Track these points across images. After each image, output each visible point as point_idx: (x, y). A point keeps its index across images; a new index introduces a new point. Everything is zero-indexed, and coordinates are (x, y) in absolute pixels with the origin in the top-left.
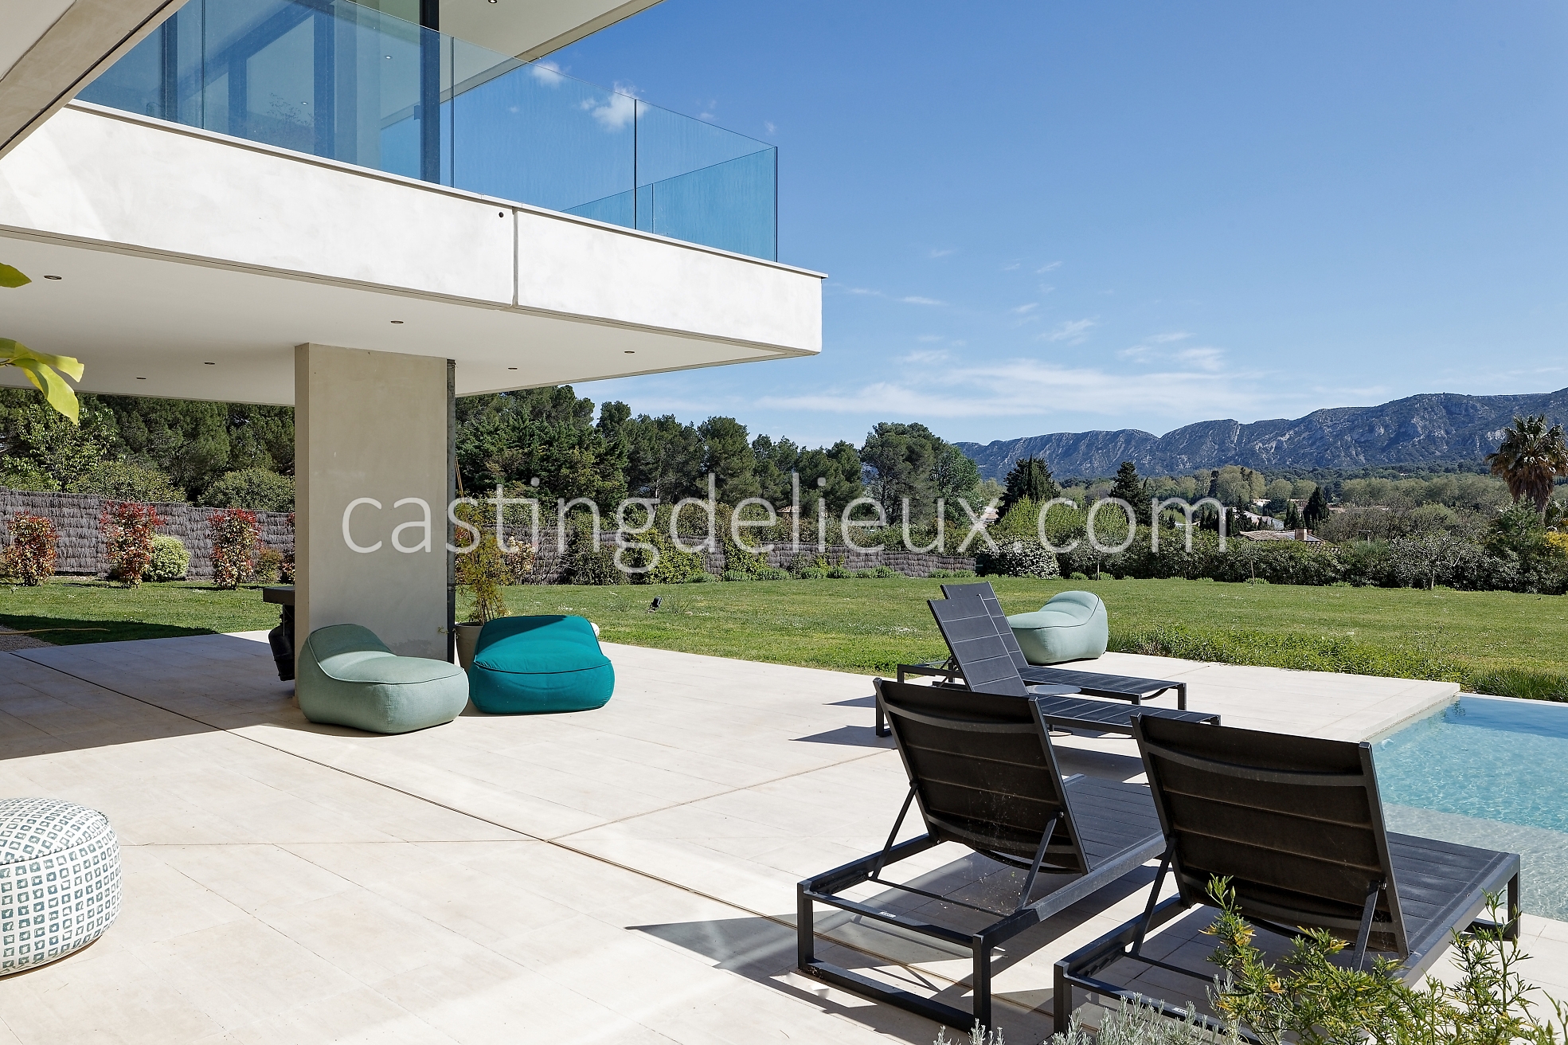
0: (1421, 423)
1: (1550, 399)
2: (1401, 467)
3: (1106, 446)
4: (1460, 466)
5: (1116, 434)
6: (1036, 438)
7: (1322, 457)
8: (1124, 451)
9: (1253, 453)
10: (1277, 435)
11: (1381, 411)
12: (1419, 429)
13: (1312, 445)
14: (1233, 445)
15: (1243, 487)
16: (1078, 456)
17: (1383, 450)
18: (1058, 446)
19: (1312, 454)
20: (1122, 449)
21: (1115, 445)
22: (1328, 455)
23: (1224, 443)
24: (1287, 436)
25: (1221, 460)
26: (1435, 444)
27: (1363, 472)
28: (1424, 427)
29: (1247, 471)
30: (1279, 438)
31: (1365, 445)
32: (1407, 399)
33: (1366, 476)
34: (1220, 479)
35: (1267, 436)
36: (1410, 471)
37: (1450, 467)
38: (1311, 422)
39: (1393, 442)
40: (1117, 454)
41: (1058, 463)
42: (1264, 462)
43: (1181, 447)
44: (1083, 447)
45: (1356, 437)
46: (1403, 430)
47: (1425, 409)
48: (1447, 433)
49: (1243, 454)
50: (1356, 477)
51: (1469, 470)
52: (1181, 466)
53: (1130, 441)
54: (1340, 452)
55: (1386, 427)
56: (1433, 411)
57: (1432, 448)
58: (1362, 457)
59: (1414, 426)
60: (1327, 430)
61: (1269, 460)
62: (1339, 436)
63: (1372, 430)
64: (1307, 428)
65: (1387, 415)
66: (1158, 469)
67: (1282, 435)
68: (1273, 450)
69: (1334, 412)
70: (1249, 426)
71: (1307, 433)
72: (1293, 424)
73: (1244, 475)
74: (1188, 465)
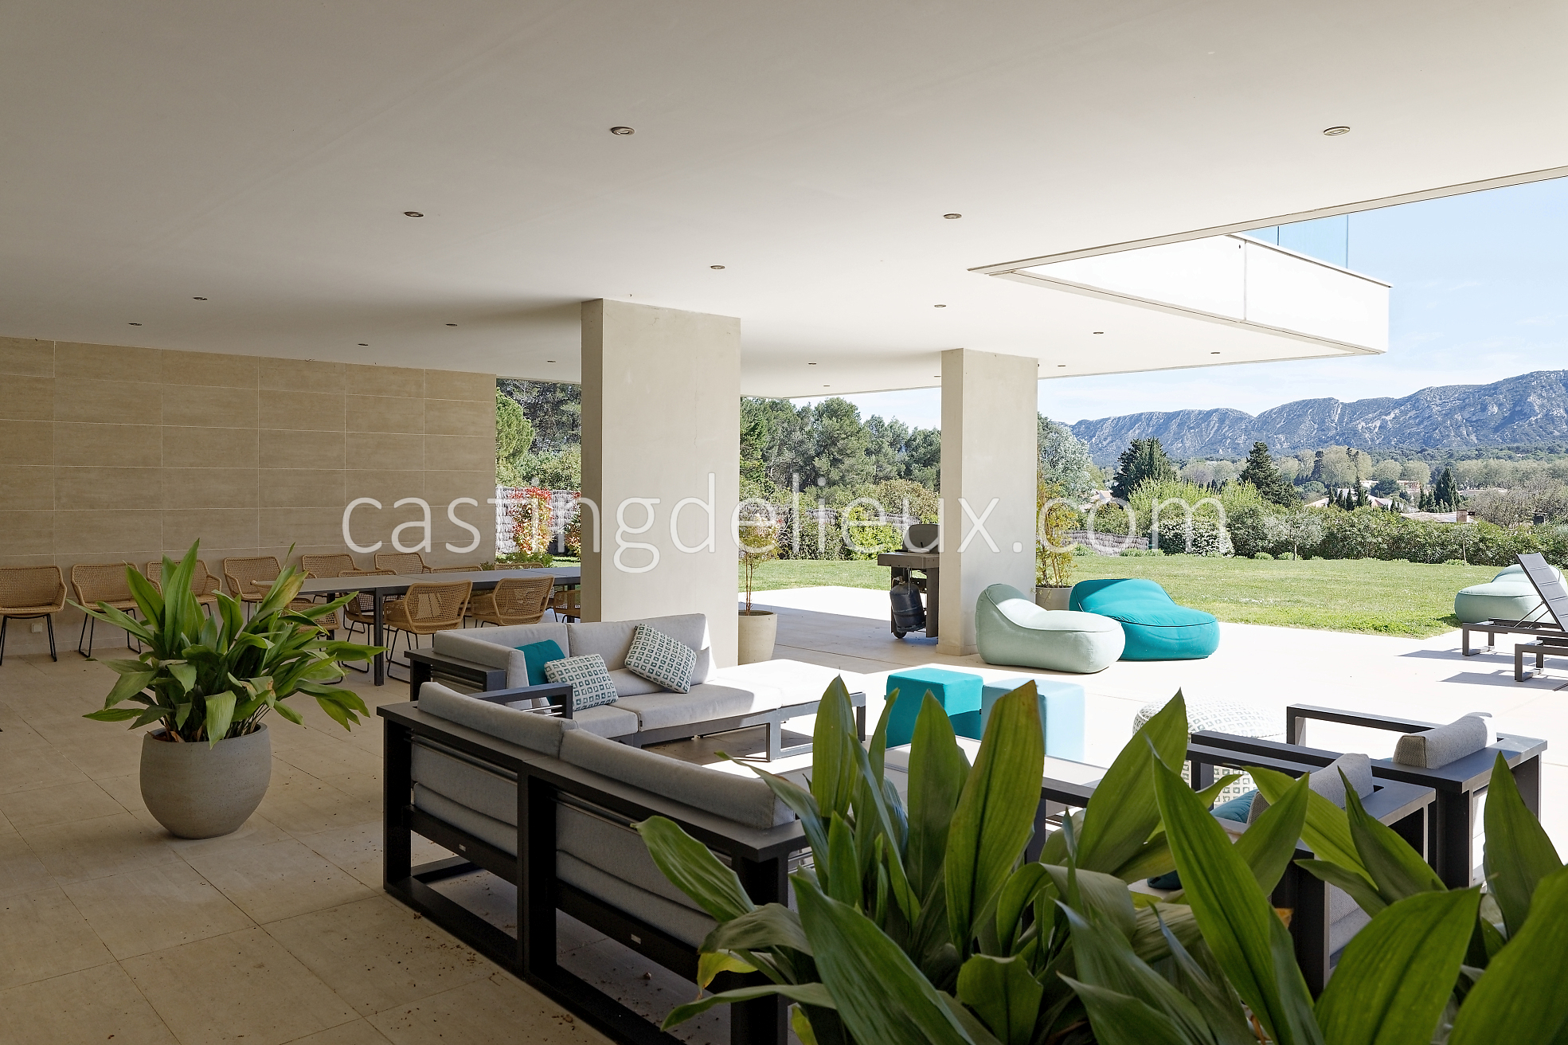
0: (1539, 402)
2: (1518, 448)
3: (1198, 425)
5: (1209, 414)
6: (1125, 418)
7: (1430, 437)
8: (1217, 430)
9: (1355, 433)
10: (1381, 414)
11: (1495, 389)
12: (1536, 408)
13: (1419, 424)
14: (1333, 425)
15: (1349, 468)
16: (1169, 436)
17: (1496, 430)
18: (1148, 425)
19: (1418, 434)
20: (1216, 428)
21: (1208, 424)
22: (1437, 435)
23: (1324, 422)
24: (1392, 415)
25: (1320, 440)
26: (1553, 423)
27: (1477, 452)
28: (1542, 406)
29: (1354, 451)
30: (1384, 417)
31: (1477, 425)
32: (1523, 377)
33: (1478, 457)
34: (1325, 460)
35: (1371, 415)
36: (1528, 452)
38: (1418, 400)
39: (1507, 421)
40: (1210, 433)
42: (1367, 442)
43: (1278, 426)
44: (1174, 426)
45: (1467, 415)
46: (1518, 409)
47: (1543, 387)
49: (1344, 434)
50: (1469, 458)
52: (1278, 446)
53: (1224, 420)
54: (1450, 431)
55: (1500, 405)
56: (1551, 388)
57: (1551, 428)
58: (1473, 437)
59: (1531, 405)
60: (1436, 409)
61: (1373, 440)
62: (1449, 414)
63: (1484, 409)
64: (1414, 407)
65: (1501, 393)
67: (1386, 415)
68: (1377, 430)
69: (1444, 390)
70: (1350, 405)
71: (1414, 412)
72: (1398, 403)
73: (1350, 456)
74: (1285, 445)
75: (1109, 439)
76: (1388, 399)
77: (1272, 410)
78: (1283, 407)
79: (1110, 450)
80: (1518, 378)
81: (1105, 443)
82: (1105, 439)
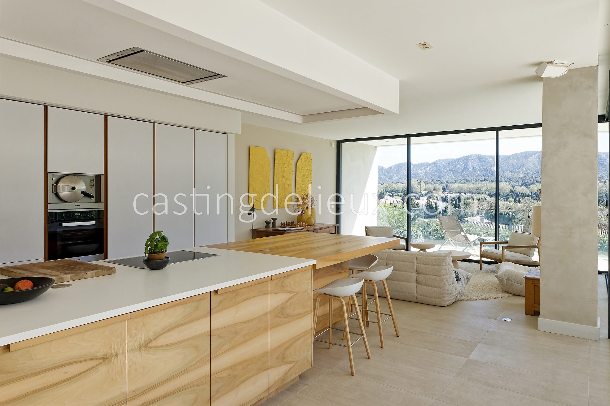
0: (471, 164)
1: (511, 157)
2: (466, 180)
4: (485, 179)
7: (440, 176)
9: (418, 174)
11: (459, 160)
12: (471, 166)
13: (437, 171)
15: (418, 187)
17: (459, 173)
19: (437, 174)
22: (442, 175)
26: (475, 171)
29: (419, 181)
30: (426, 169)
31: (454, 172)
32: (466, 156)
33: (455, 182)
35: (422, 168)
36: (469, 181)
37: (482, 180)
38: (436, 163)
39: (463, 170)
42: (421, 177)
43: (394, 172)
45: (451, 169)
46: (465, 166)
47: (472, 159)
48: (479, 168)
49: (414, 174)
50: (453, 183)
51: (487, 181)
52: (394, 178)
54: (446, 174)
55: (460, 165)
56: (475, 160)
57: (475, 173)
58: (453, 176)
59: (469, 165)
60: (441, 166)
61: (423, 177)
62: (445, 168)
63: (456, 167)
65: (461, 161)
66: (387, 179)
67: (427, 168)
68: (424, 173)
69: (444, 160)
70: (416, 165)
71: (435, 167)
72: (430, 164)
73: (418, 183)
74: (396, 178)
76: (427, 163)
77: (392, 166)
78: (395, 165)
80: (465, 157)
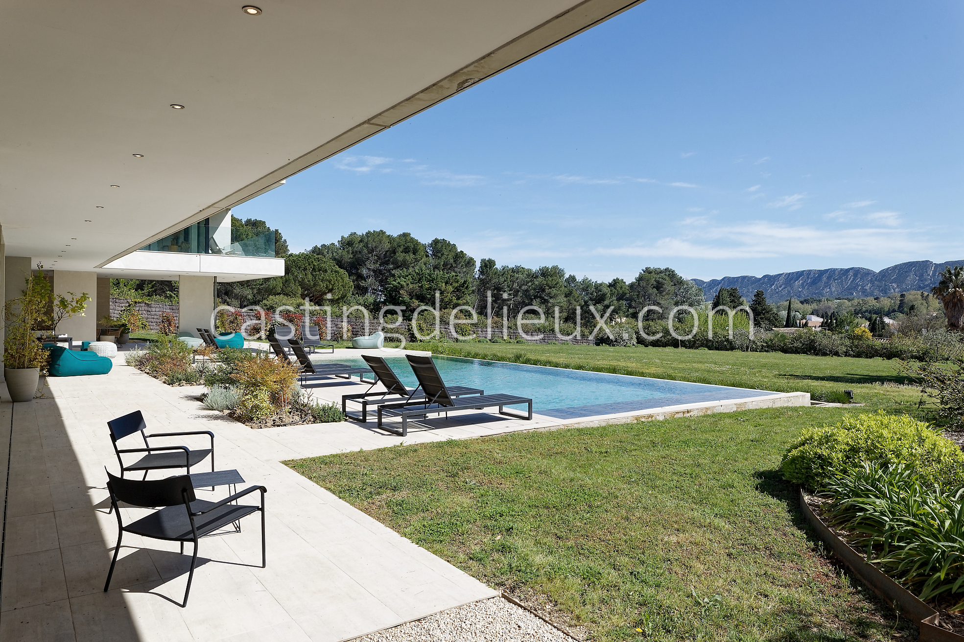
3: (840, 278)
5: (848, 270)
6: (793, 273)
8: (853, 281)
14: (929, 277)
16: (822, 284)
18: (808, 278)
20: (852, 279)
21: (847, 278)
23: (923, 275)
25: (920, 287)
40: (848, 283)
41: (808, 289)
44: (824, 279)
53: (857, 275)
75: (783, 287)
79: (784, 293)
81: (780, 289)
82: (780, 287)
